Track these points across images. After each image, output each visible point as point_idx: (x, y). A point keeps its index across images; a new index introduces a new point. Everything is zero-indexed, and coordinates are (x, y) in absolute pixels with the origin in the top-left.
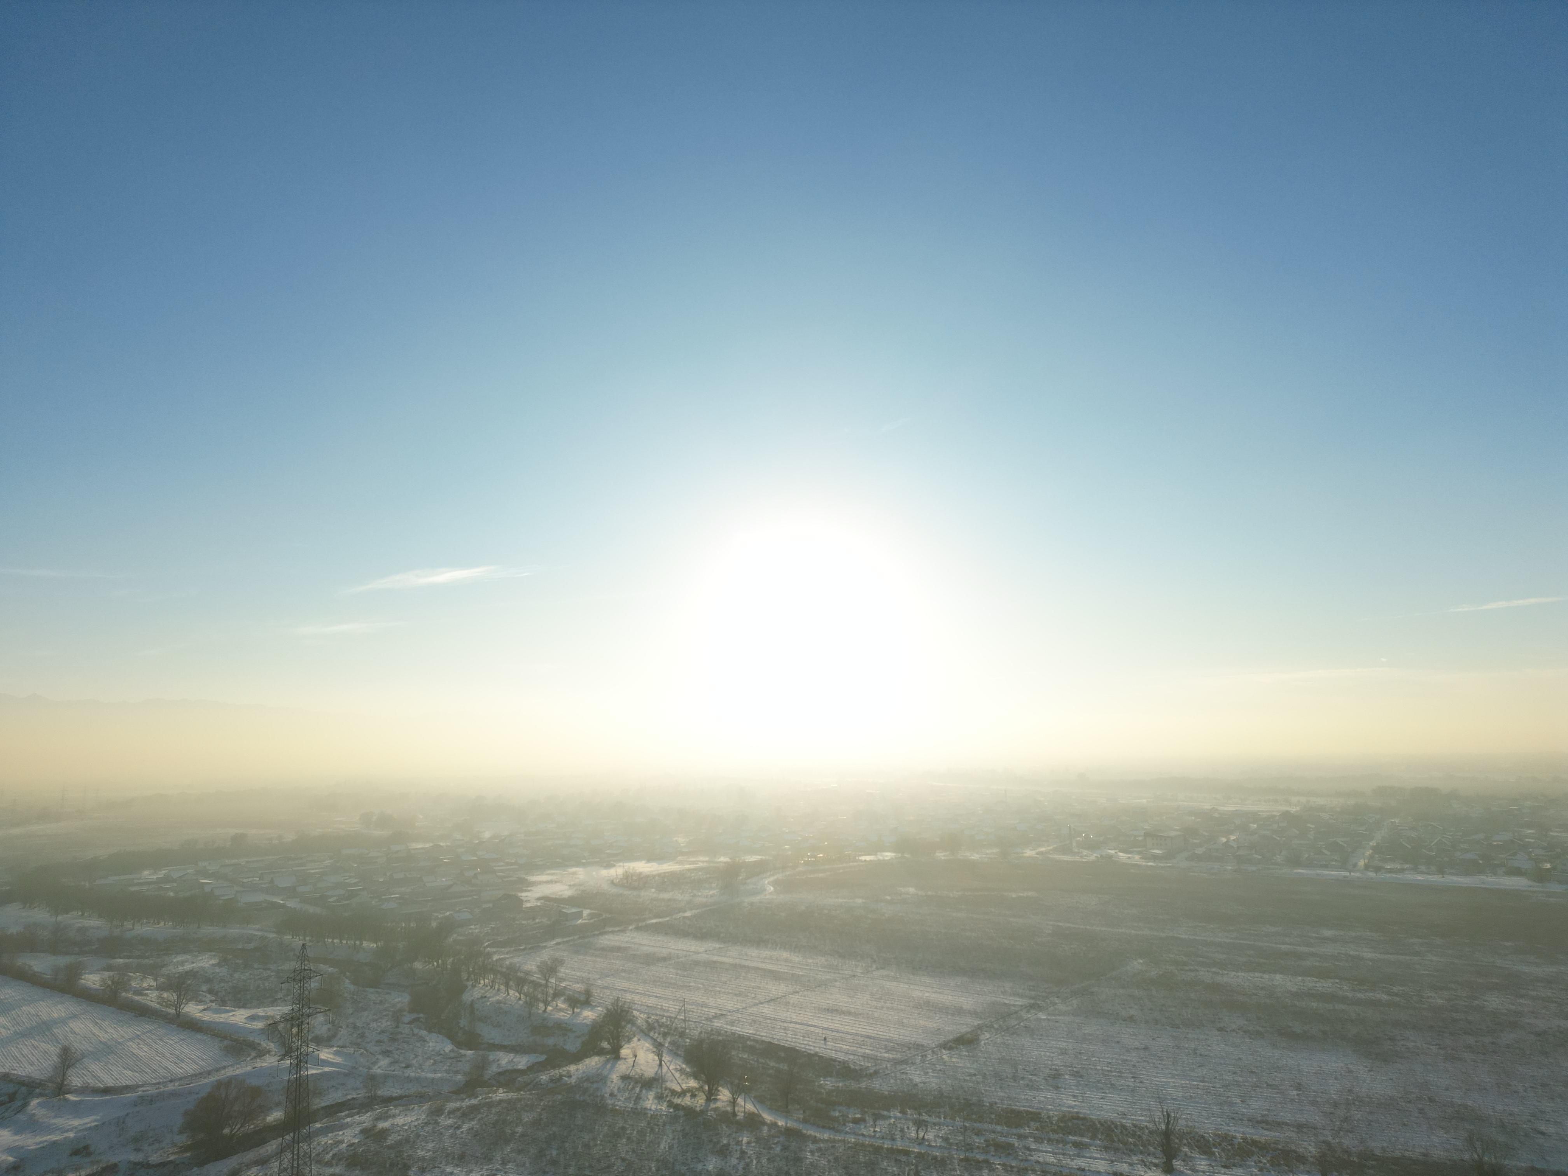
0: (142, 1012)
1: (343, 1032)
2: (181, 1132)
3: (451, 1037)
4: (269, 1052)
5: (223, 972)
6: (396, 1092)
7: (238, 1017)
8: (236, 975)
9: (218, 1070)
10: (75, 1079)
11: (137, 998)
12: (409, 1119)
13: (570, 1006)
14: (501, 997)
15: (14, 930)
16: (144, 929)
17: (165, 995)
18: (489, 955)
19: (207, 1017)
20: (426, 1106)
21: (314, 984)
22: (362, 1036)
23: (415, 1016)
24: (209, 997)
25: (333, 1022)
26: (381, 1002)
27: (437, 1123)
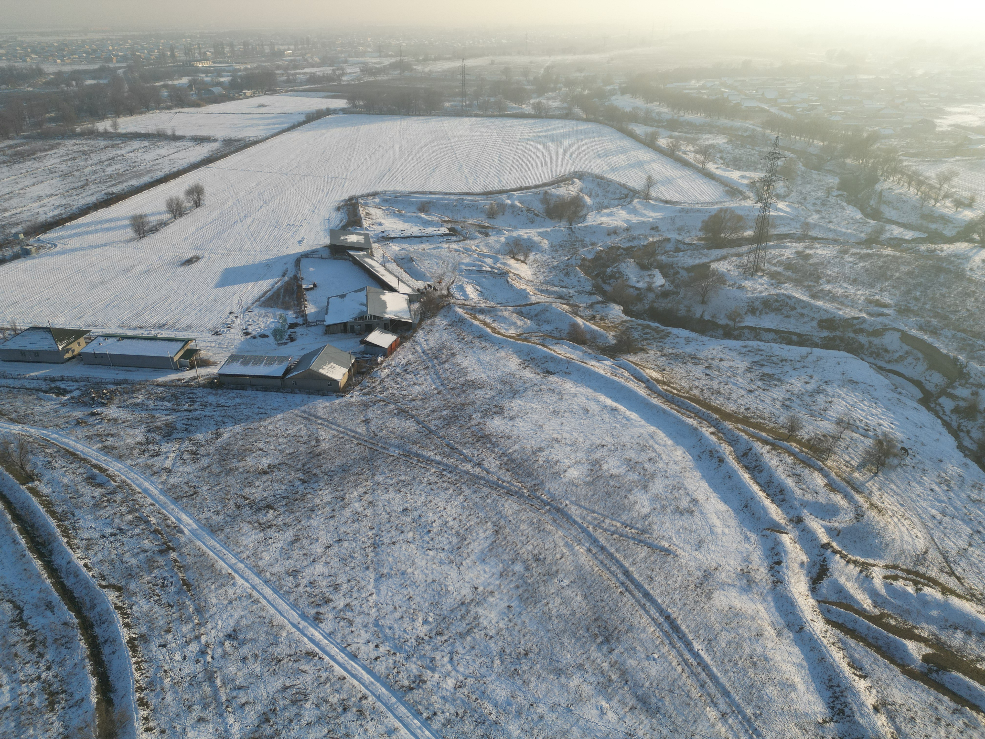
0: (686, 164)
1: (793, 194)
2: (700, 231)
3: (862, 209)
4: (749, 198)
5: (729, 147)
6: (820, 235)
7: (735, 175)
8: (736, 151)
9: (721, 202)
10: (653, 193)
11: (684, 156)
12: (825, 252)
13: (955, 205)
14: (903, 191)
15: (628, 109)
16: (690, 117)
17: (698, 156)
18: (901, 161)
19: (719, 172)
20: (838, 247)
21: (780, 163)
22: (805, 198)
23: (840, 192)
24: (721, 161)
25: (788, 187)
26: (820, 181)
27: (842, 258)
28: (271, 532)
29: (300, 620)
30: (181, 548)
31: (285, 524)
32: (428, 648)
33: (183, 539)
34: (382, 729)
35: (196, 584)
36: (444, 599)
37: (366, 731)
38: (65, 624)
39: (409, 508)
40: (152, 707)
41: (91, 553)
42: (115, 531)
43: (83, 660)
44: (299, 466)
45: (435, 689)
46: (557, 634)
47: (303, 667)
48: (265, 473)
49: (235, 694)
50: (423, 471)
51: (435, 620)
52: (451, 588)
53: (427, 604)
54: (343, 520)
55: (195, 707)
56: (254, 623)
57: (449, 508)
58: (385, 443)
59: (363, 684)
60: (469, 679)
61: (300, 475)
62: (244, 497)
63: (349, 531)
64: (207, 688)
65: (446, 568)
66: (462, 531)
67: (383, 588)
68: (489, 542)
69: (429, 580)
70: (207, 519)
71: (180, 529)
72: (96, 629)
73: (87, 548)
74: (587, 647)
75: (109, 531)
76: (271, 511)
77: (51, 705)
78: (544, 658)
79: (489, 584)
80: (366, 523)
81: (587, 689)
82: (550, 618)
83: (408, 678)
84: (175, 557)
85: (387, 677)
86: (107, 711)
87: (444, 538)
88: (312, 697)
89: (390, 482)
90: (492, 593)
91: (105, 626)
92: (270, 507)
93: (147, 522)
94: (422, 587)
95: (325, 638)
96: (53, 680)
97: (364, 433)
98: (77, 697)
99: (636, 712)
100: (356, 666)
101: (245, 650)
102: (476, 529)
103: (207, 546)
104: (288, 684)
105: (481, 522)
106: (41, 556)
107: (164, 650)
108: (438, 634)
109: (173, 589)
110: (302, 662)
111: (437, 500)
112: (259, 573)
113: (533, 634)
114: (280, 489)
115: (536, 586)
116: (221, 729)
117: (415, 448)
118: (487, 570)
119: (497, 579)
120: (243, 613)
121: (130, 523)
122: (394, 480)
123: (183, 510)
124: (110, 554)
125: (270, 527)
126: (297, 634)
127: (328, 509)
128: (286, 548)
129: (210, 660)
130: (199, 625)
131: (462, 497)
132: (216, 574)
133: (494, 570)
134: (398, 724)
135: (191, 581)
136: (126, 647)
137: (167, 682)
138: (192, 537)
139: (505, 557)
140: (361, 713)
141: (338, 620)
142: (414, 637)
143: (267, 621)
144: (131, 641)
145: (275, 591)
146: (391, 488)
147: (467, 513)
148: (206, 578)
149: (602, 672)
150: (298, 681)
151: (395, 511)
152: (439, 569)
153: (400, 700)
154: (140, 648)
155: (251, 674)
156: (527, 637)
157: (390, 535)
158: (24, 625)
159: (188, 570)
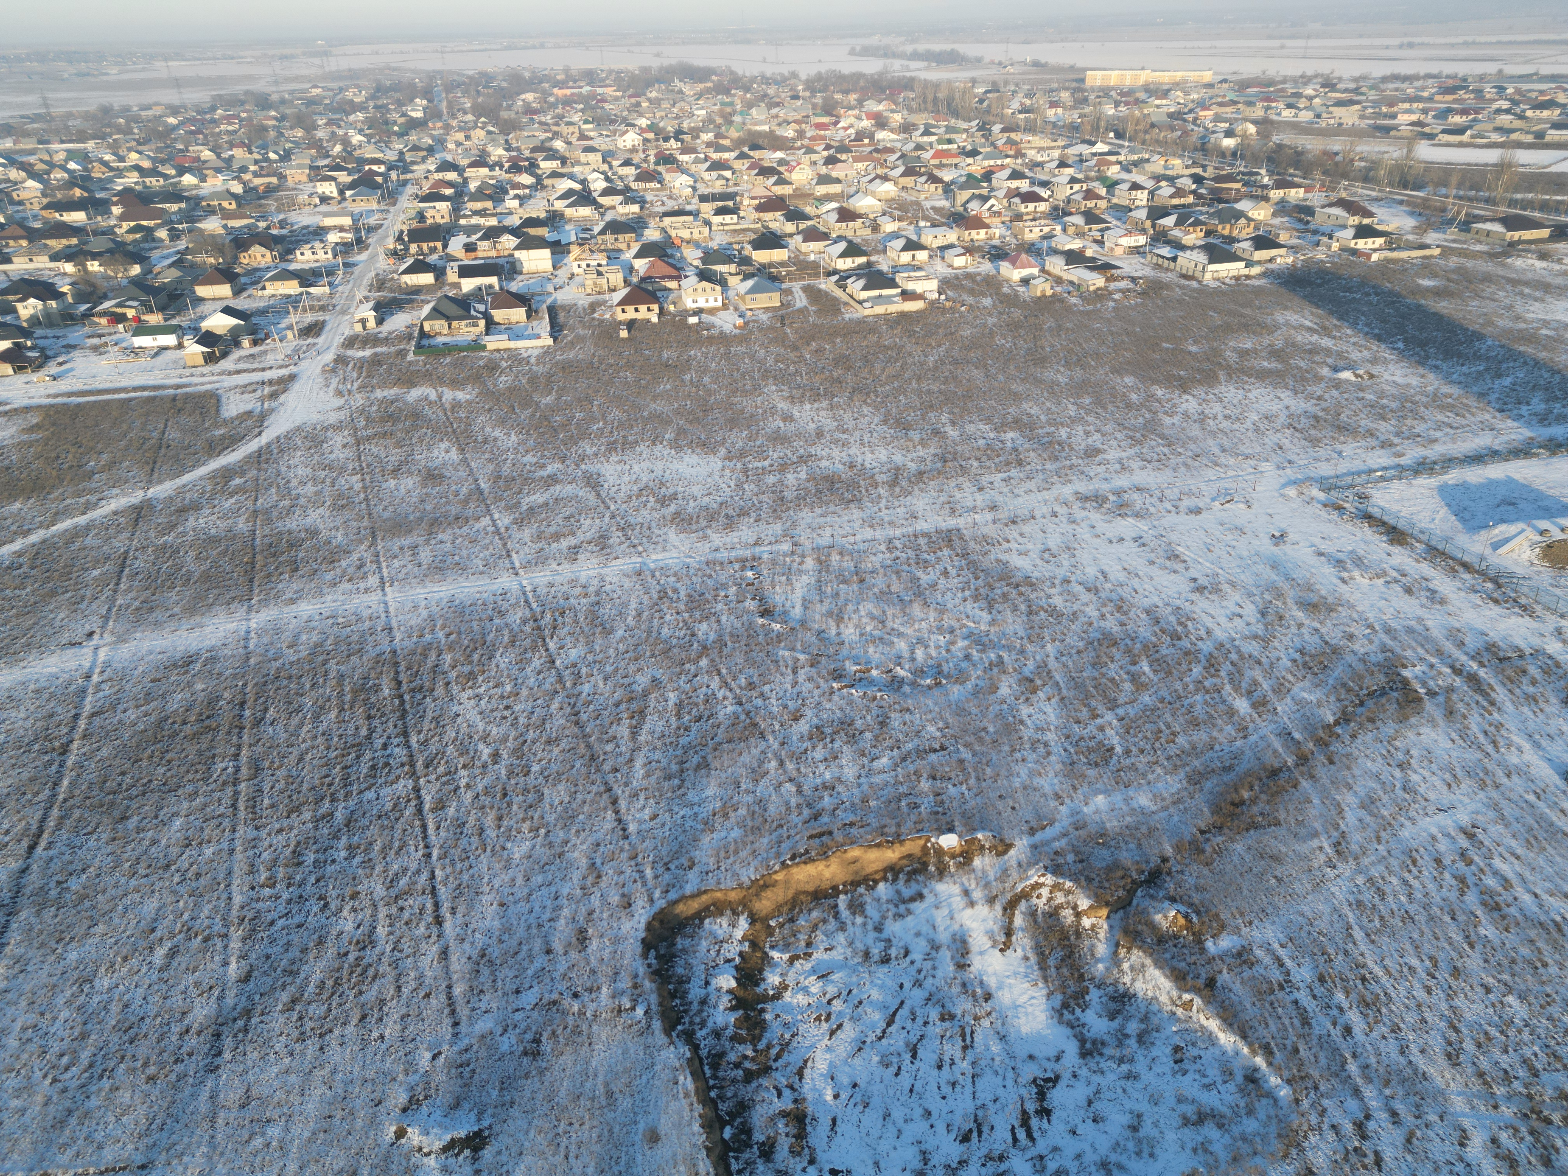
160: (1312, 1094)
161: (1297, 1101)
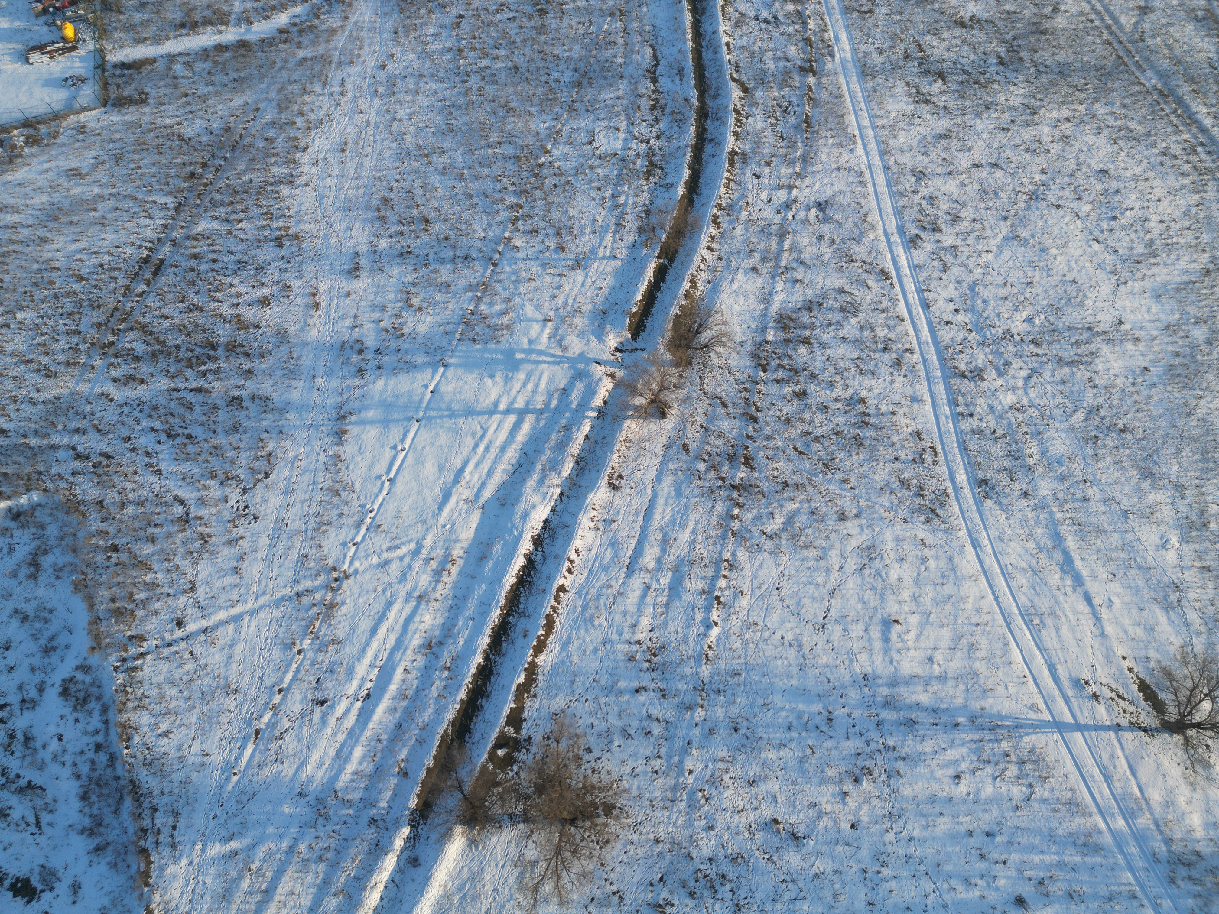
28: (924, 109)
29: (895, 231)
30: (823, 76)
31: (945, 108)
32: (1011, 348)
33: (829, 66)
34: (909, 391)
35: (817, 128)
36: (1070, 310)
37: (892, 382)
38: (686, 100)
39: (1112, 172)
40: (721, 230)
41: (738, 32)
42: (770, 18)
43: (687, 147)
44: (1008, 37)
45: (989, 393)
46: (1182, 438)
47: (870, 282)
48: (963, 25)
49: (795, 265)
50: (1170, 130)
51: (1042, 325)
52: (1089, 303)
53: (1045, 302)
54: (1017, 141)
55: (755, 254)
56: (849, 205)
57: (1165, 202)
58: (1147, 60)
59: (918, 338)
60: (1033, 409)
61: (1002, 50)
62: (920, 46)
63: (1014, 159)
64: (774, 243)
65: (1101, 275)
66: (1158, 243)
67: (1007, 253)
68: (1186, 278)
69: (1069, 277)
70: (866, 54)
71: (833, 51)
72: (709, 122)
73: (737, 24)
74: (1209, 475)
75: (765, 14)
76: (940, 82)
77: (649, 174)
78: (1142, 449)
79: (1141, 328)
80: (1042, 161)
81: (1167, 513)
82: (1189, 415)
83: (967, 364)
84: (812, 84)
85: (947, 348)
86: (686, 210)
87: (1127, 238)
88: (862, 316)
89: (1111, 121)
90: (1137, 340)
91: (718, 123)
92: (941, 76)
93: (805, 24)
94: (1054, 281)
95: (909, 267)
96: (657, 151)
97: (1128, 28)
98: (669, 180)
99: (1208, 575)
100: (923, 316)
101: (826, 229)
102: (1181, 252)
103: (849, 88)
104: (846, 289)
105: (1197, 247)
106: (694, 11)
107: (756, 181)
108: (1032, 341)
109: (792, 120)
110: (873, 277)
111: (1158, 182)
112: (884, 153)
113: (1151, 416)
114: (968, 57)
115: (1205, 368)
116: (767, 290)
117: (1185, 89)
118: (1154, 309)
119: (1157, 329)
120: (844, 189)
121: (788, 15)
122: (1119, 123)
123: (847, 27)
124: (754, 43)
125: (927, 102)
126: (883, 245)
127: (1007, 116)
128: (929, 139)
129: (790, 217)
130: (798, 174)
131: (1196, 198)
132: (841, 128)
133: (1163, 317)
134: (927, 397)
135: (813, 121)
136: (725, 156)
137: (744, 214)
138: (840, 70)
139: (1192, 310)
140: (898, 363)
141: (934, 257)
142: (1005, 328)
143: (862, 211)
144: (733, 153)
145: (889, 185)
146: (1106, 132)
147: (1187, 223)
148: (829, 126)
149: (1202, 512)
150: (858, 293)
151: (1089, 166)
152: (1092, 271)
153: (945, 378)
154: (737, 166)
155: (819, 257)
156: (1140, 415)
157: (1061, 194)
158: (655, 81)
159: (817, 106)
160: (44, 478)
161: (45, 490)
